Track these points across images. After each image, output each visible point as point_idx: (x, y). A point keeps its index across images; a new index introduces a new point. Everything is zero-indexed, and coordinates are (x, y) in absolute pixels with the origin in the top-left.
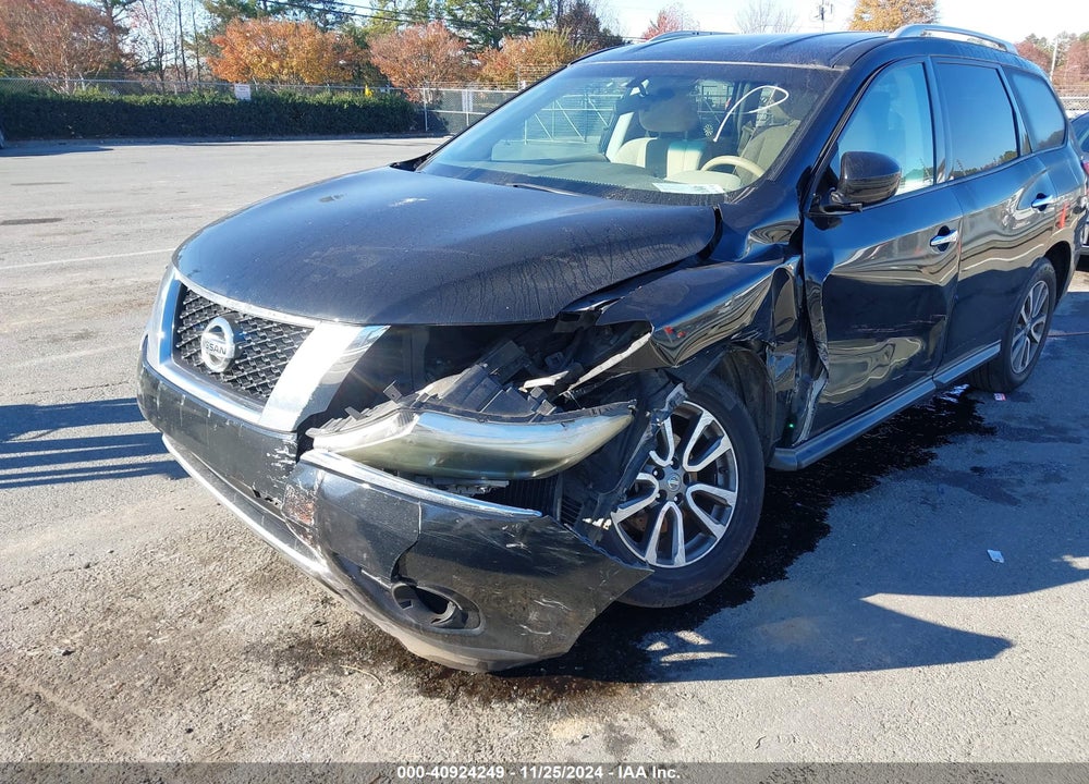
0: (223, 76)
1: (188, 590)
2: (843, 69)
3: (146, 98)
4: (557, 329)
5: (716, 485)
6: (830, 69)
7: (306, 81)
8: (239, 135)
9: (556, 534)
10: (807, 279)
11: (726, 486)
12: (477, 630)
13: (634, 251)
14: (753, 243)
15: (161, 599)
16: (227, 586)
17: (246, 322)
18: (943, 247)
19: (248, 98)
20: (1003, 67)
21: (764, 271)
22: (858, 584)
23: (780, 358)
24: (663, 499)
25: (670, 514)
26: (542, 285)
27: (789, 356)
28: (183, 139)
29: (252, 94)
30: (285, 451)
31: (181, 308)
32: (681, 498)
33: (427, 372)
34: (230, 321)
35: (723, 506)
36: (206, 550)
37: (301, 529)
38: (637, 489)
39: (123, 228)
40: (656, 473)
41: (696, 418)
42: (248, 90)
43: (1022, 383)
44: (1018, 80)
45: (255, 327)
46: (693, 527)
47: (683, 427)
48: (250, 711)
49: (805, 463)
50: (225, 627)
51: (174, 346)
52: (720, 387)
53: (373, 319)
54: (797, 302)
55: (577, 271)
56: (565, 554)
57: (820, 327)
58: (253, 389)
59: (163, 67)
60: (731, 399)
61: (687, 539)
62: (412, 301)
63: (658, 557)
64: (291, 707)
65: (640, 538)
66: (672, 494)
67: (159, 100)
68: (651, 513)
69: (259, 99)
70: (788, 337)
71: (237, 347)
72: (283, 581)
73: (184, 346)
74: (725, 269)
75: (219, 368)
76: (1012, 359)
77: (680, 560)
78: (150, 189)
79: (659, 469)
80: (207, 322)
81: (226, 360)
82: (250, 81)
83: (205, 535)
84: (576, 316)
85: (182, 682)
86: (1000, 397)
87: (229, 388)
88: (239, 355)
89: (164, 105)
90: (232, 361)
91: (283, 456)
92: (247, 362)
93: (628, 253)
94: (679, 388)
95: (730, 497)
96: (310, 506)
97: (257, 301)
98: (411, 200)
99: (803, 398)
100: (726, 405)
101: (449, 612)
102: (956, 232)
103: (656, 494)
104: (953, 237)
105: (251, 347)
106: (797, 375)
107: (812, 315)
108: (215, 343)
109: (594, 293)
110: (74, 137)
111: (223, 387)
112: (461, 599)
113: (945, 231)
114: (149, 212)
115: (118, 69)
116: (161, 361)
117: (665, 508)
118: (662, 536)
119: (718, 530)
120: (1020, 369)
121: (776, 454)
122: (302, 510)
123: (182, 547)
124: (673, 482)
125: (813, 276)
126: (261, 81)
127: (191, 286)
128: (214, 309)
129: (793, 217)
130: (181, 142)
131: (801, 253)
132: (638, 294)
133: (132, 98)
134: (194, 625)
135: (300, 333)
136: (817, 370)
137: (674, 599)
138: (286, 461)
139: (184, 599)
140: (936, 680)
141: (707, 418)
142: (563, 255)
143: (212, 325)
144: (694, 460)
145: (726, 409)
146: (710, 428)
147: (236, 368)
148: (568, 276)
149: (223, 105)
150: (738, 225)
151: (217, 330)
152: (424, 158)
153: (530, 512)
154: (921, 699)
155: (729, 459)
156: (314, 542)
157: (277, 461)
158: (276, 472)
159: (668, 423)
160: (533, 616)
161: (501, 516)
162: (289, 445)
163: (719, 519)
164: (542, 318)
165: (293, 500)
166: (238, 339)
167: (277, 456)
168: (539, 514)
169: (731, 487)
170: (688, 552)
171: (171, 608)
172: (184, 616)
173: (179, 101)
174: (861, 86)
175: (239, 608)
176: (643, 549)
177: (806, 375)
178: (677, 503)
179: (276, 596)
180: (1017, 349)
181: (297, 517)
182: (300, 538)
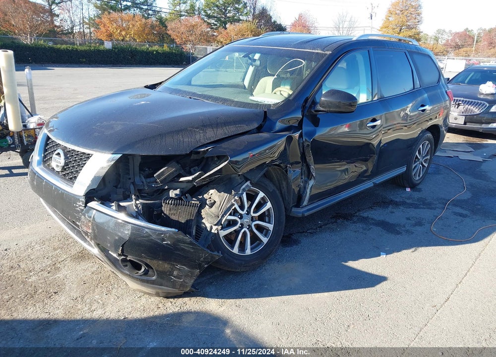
0: (100, 38)
1: (46, 260)
2: (329, 53)
3: (64, 47)
4: (192, 158)
5: (266, 222)
6: (324, 52)
7: (138, 41)
8: (106, 64)
9: (183, 239)
10: (304, 140)
11: (269, 222)
12: (154, 278)
13: (227, 127)
14: (279, 125)
15: (34, 264)
16: (63, 259)
17: (70, 151)
18: (374, 127)
19: (111, 48)
20: (408, 52)
21: (282, 136)
22: (323, 265)
23: (294, 171)
24: (242, 227)
25: (245, 233)
26: (186, 140)
27: (298, 170)
28: (81, 65)
29: (112, 46)
30: (81, 204)
31: (47, 144)
32: (250, 227)
33: (140, 173)
34: (63, 150)
35: (268, 230)
36: (56, 244)
37: (86, 233)
38: (231, 223)
39: (46, 106)
40: (239, 216)
41: (257, 194)
42: (111, 44)
43: (419, 184)
44: (415, 57)
45: (73, 153)
46: (254, 238)
47: (251, 197)
48: (62, 308)
49: (306, 214)
50: (58, 275)
51: (43, 160)
52: (267, 182)
53: (115, 151)
54: (300, 149)
55: (202, 135)
56: (186, 247)
57: (310, 159)
58: (71, 178)
59: (74, 32)
60: (271, 187)
61: (251, 244)
62: (131, 145)
63: (239, 250)
64: (79, 307)
65: (232, 243)
66: (246, 225)
67: (70, 47)
68: (237, 232)
69: (115, 48)
70: (297, 163)
71: (65, 161)
72: (86, 258)
73: (47, 160)
74: (265, 135)
75: (59, 169)
76: (413, 174)
77: (248, 252)
78: (61, 88)
79: (241, 215)
80: (55, 150)
81: (61, 166)
82: (111, 40)
83: (57, 239)
84: (199, 152)
85: (37, 296)
86: (408, 190)
87: (62, 177)
88: (66, 164)
89: (72, 50)
90: (63, 167)
91: (80, 206)
92: (69, 167)
93: (224, 128)
94: (248, 183)
95: (271, 227)
96: (90, 224)
97: (72, 143)
98: (143, 103)
99: (305, 188)
100: (269, 189)
101: (143, 269)
102: (380, 121)
103: (239, 225)
104: (378, 123)
105: (71, 162)
106: (302, 178)
107: (306, 154)
108: (57, 160)
109: (207, 144)
110: (31, 63)
111: (60, 177)
112: (147, 265)
113: (374, 120)
114: (58, 99)
115: (54, 33)
116: (37, 166)
117: (243, 231)
118: (241, 242)
119: (265, 240)
120: (417, 178)
121: (293, 210)
122: (88, 227)
123: (47, 243)
124: (246, 220)
125: (307, 139)
126: (117, 40)
127: (50, 136)
128: (58, 145)
129: (299, 115)
130: (79, 67)
131: (302, 129)
132: (225, 145)
133: (59, 46)
134: (45, 274)
135: (88, 156)
136: (311, 176)
137: (245, 268)
138: (81, 207)
139: (43, 264)
140: (343, 303)
141: (261, 195)
142: (197, 128)
143: (56, 152)
144: (255, 211)
145: (270, 192)
146: (263, 198)
147: (65, 170)
148: (198, 137)
149: (99, 51)
150: (273, 118)
151: (59, 154)
152: (160, 83)
153: (173, 230)
154: (335, 309)
155: (271, 212)
156: (91, 239)
157: (77, 207)
158: (78, 212)
159: (244, 196)
160: (175, 273)
161: (162, 231)
162: (82, 201)
163: (266, 236)
164: (184, 153)
165: (84, 222)
166: (66, 158)
167: (77, 206)
168: (177, 230)
169: (271, 222)
170: (252, 249)
171: (38, 267)
172: (42, 270)
173: (80, 48)
174: (335, 61)
175: (66, 268)
176: (233, 247)
177: (306, 178)
178: (248, 229)
179: (82, 263)
180: (415, 170)
181: (85, 229)
182: (86, 237)
